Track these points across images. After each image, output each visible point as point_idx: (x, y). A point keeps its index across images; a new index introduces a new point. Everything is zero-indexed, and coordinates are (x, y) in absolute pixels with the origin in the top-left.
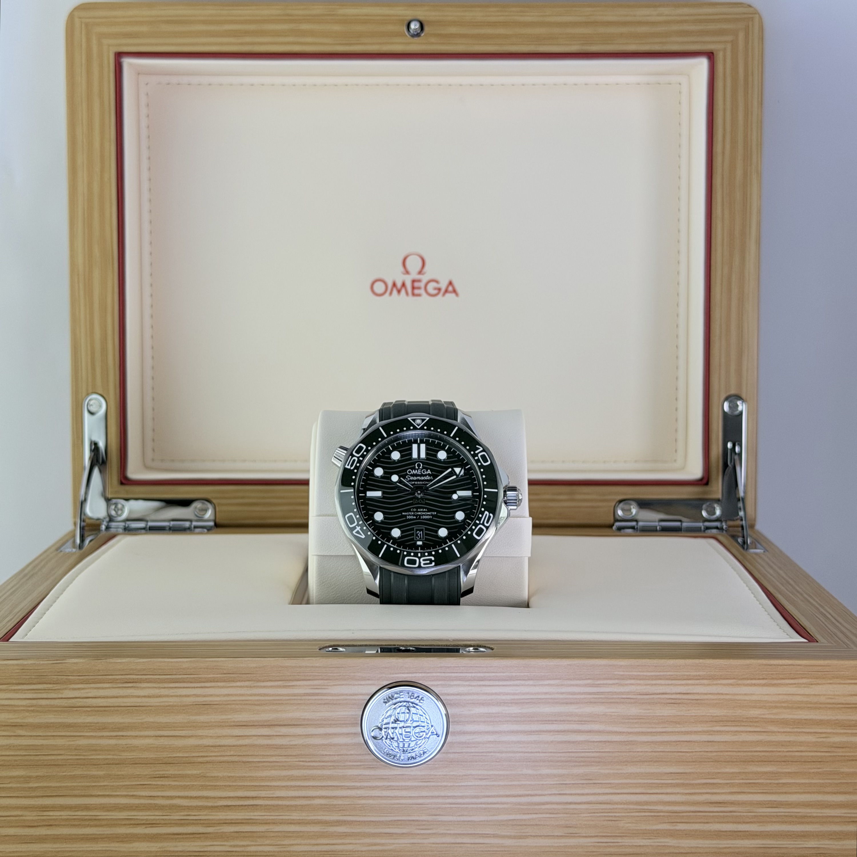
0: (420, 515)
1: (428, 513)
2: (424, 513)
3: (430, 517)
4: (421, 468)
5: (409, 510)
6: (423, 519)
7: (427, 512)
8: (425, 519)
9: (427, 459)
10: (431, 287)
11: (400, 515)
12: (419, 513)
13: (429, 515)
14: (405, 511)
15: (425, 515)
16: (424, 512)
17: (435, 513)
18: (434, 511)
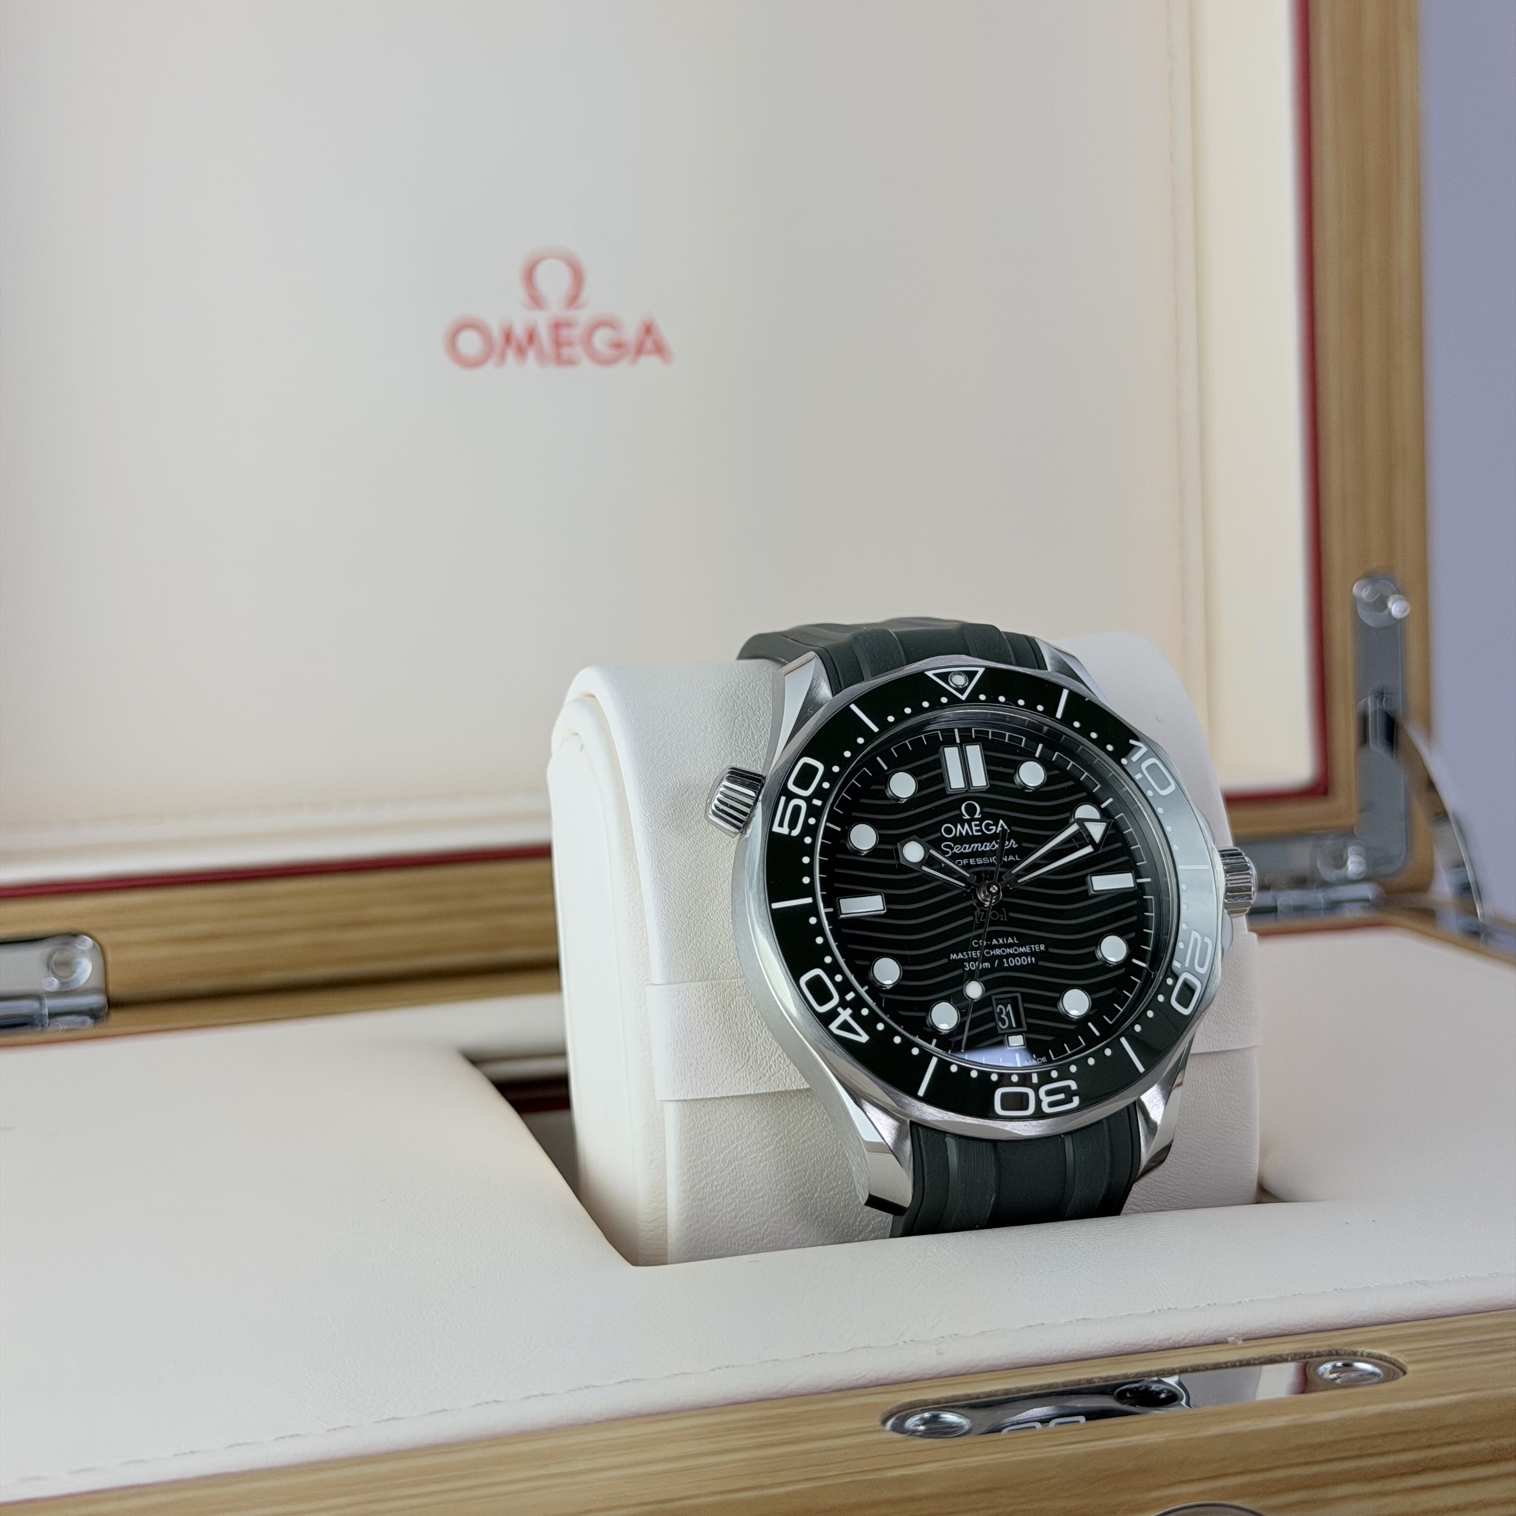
0: (1000, 957)
1: (1022, 950)
2: (1011, 951)
3: (1031, 960)
4: (976, 816)
5: (964, 947)
6: (1010, 969)
7: (1019, 945)
8: (1016, 968)
9: (991, 789)
10: (601, 339)
11: (945, 961)
12: (998, 952)
13: (1026, 955)
14: (957, 949)
15: (1014, 956)
16: (1010, 946)
17: (1042, 947)
18: (1038, 941)
